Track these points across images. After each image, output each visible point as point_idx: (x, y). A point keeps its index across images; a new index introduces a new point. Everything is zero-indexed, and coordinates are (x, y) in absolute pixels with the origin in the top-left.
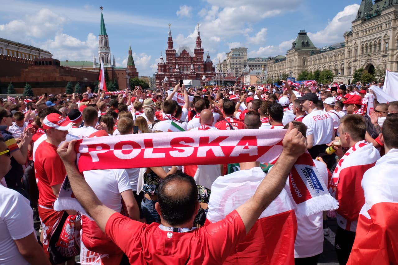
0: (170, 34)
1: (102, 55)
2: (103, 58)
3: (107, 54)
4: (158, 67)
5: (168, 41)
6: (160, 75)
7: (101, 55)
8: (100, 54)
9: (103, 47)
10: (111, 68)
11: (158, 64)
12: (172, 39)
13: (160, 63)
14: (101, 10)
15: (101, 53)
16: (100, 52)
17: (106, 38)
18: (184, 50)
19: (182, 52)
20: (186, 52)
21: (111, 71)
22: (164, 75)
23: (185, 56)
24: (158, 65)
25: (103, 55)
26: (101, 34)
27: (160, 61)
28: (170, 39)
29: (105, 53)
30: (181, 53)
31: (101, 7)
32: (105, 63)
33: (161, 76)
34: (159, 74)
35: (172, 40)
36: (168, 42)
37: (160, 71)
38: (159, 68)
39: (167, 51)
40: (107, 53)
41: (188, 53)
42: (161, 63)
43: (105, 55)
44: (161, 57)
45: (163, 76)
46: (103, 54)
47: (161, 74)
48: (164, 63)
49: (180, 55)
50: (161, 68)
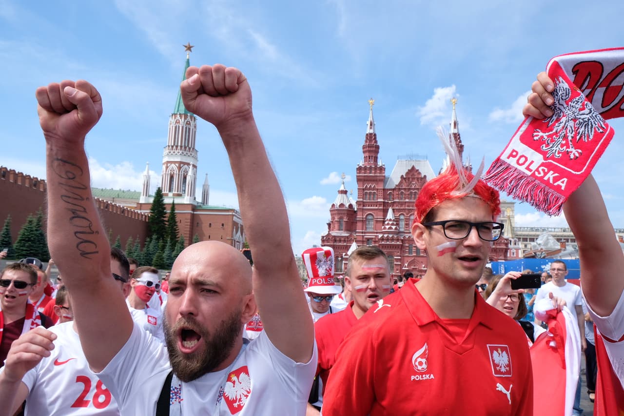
0: (371, 125)
1: (170, 168)
2: (172, 177)
3: (186, 166)
4: (332, 215)
5: (363, 143)
6: (335, 239)
7: (167, 167)
8: (164, 167)
9: (177, 147)
10: (190, 207)
11: (333, 205)
12: (375, 138)
13: (338, 205)
14: (188, 52)
15: (168, 162)
16: (166, 159)
17: (188, 123)
18: (413, 168)
19: (407, 174)
20: (420, 173)
21: (189, 217)
22: (348, 240)
23: (415, 184)
24: (331, 211)
25: (172, 170)
26: (178, 111)
27: (338, 200)
28: (371, 137)
29: (181, 163)
30: (402, 176)
31: (187, 44)
32: (176, 192)
33: (340, 241)
34: (335, 237)
35: (376, 142)
36: (364, 147)
37: (336, 226)
38: (333, 218)
39: (359, 169)
40: (185, 163)
41: (425, 176)
42: (342, 205)
43: (180, 168)
44: (342, 188)
45: (345, 241)
46: (173, 165)
47: (339, 235)
48: (351, 206)
49: (401, 183)
50: (341, 218)
